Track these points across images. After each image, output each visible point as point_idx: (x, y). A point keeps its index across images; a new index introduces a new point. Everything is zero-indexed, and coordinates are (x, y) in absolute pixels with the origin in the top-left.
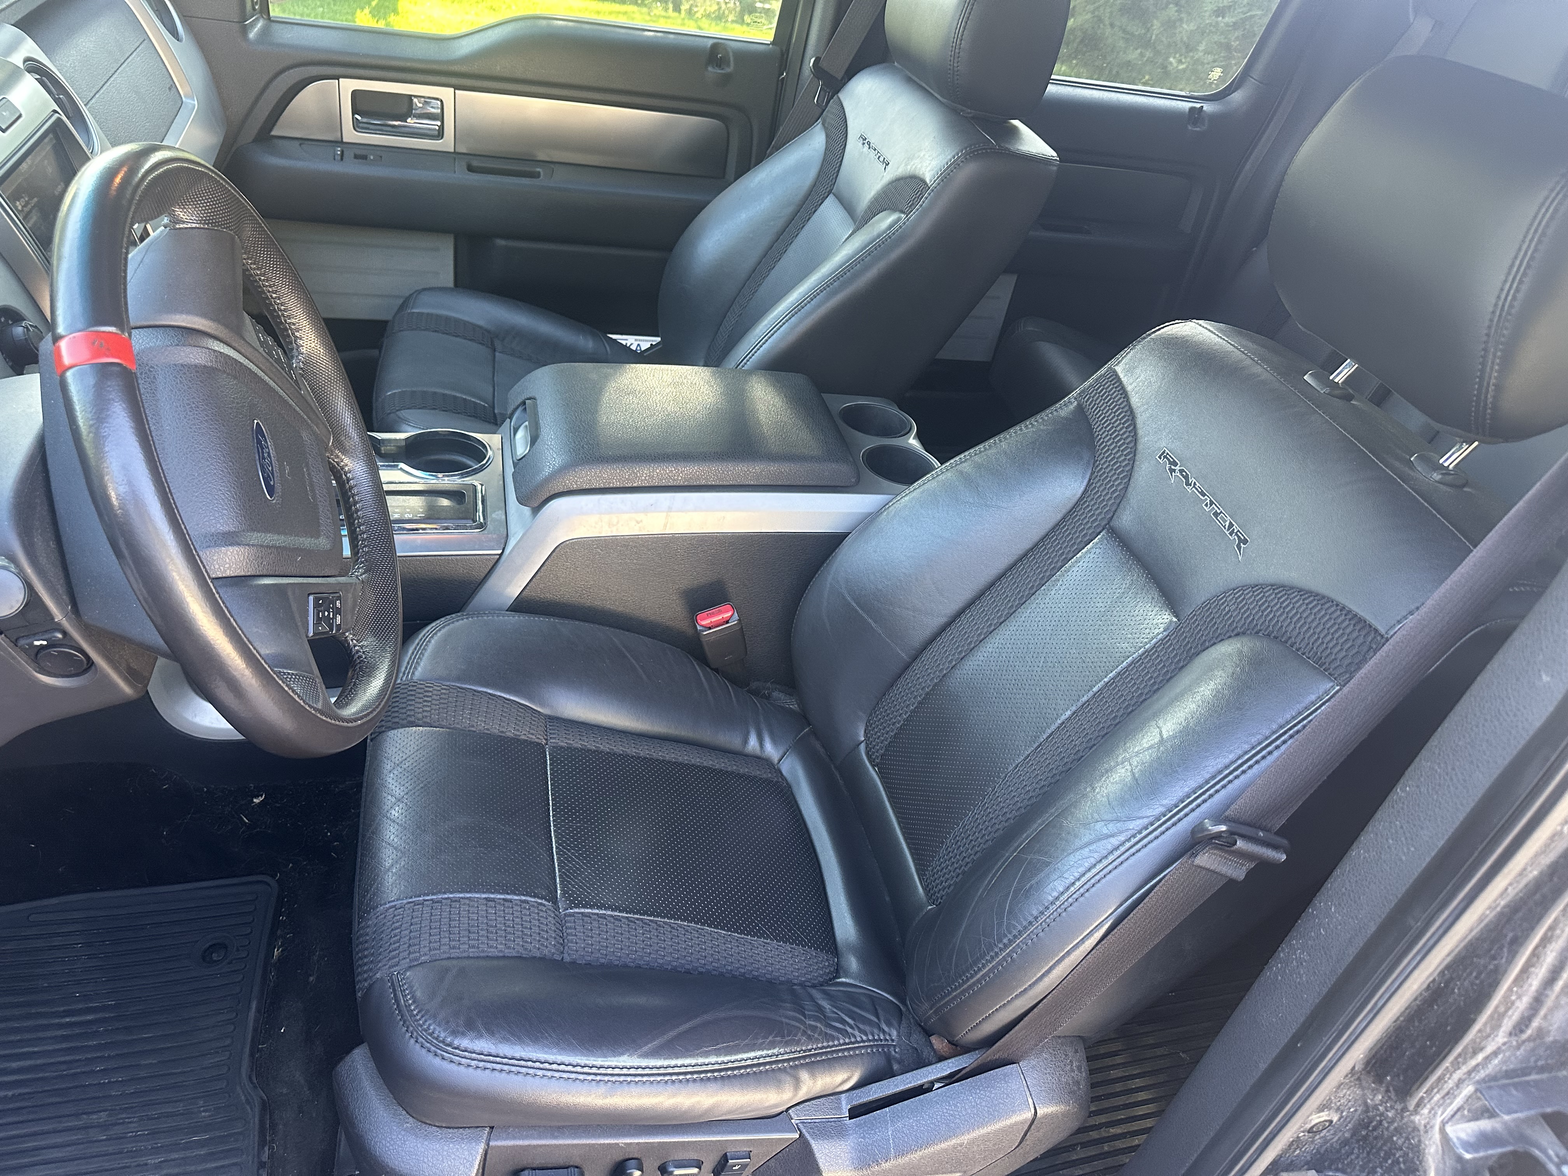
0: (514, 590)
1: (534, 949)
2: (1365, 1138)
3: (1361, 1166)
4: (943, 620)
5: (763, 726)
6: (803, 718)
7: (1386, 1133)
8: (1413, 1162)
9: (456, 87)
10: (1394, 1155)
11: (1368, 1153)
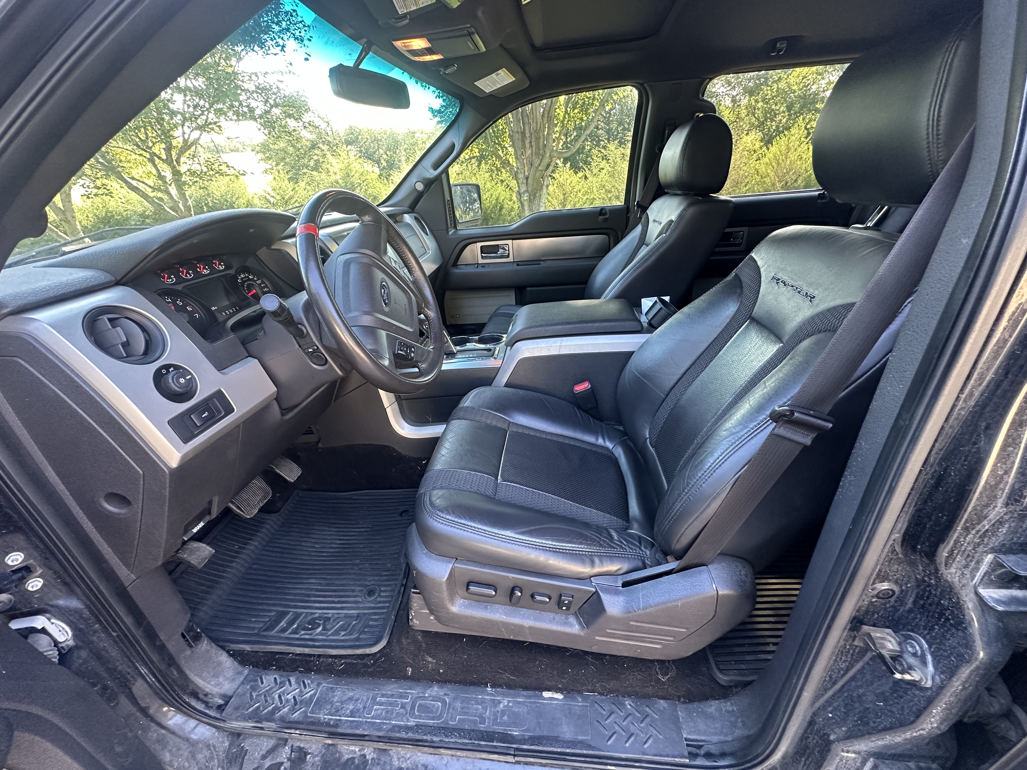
0: (505, 380)
1: (482, 490)
2: (923, 606)
3: (924, 626)
4: (678, 377)
5: (605, 434)
6: (625, 433)
7: (936, 599)
8: (959, 618)
9: (513, 239)
10: (944, 614)
11: (927, 617)
